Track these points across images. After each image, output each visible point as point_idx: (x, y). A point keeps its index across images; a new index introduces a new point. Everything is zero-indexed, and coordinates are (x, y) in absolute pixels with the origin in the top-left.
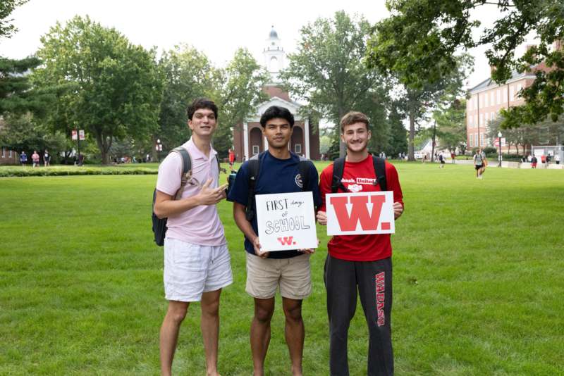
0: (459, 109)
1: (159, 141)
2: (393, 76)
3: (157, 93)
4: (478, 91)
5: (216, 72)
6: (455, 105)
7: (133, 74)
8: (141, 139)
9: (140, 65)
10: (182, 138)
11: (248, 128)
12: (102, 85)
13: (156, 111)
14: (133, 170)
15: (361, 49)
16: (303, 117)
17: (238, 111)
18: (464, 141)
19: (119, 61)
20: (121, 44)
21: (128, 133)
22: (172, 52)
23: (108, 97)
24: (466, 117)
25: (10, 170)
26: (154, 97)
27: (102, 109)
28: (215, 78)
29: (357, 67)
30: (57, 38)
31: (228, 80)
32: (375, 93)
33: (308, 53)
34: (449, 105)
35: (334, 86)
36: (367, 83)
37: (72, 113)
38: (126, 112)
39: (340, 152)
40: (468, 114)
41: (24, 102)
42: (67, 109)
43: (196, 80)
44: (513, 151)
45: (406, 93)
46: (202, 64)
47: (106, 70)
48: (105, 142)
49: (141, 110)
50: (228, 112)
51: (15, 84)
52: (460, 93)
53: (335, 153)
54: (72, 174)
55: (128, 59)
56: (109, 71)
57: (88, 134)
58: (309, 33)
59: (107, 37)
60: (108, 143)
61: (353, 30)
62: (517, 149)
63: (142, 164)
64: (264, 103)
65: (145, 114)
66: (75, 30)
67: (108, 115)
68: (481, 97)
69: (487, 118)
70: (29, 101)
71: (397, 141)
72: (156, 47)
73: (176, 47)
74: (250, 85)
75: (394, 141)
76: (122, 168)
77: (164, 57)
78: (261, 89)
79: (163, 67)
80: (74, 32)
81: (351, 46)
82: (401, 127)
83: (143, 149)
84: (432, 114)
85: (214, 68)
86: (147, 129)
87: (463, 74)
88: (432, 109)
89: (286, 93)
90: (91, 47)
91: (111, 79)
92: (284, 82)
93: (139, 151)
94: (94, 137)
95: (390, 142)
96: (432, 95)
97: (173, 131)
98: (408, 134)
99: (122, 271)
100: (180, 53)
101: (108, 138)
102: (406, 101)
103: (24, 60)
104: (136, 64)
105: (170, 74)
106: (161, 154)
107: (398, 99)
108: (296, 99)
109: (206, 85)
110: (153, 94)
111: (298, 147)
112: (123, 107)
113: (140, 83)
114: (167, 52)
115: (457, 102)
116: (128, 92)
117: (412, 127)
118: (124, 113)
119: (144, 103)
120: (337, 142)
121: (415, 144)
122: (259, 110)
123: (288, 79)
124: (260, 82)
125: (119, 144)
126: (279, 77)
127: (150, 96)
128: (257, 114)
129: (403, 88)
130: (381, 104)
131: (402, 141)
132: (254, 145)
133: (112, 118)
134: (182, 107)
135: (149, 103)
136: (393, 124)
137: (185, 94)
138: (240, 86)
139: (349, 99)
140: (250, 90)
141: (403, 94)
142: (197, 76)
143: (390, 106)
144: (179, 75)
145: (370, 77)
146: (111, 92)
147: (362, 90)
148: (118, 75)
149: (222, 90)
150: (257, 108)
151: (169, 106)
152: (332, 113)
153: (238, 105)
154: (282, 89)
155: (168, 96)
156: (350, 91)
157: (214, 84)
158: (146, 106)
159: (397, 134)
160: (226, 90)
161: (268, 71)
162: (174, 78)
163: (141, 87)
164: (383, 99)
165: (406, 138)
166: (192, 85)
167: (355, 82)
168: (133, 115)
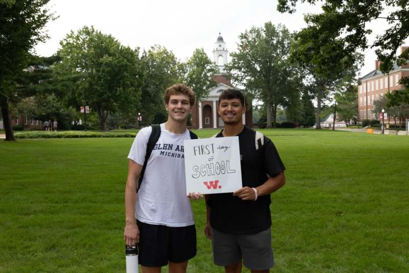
0: (353, 92)
1: (139, 114)
2: (305, 68)
3: (139, 80)
4: (367, 79)
5: (180, 65)
6: (350, 89)
7: (123, 67)
8: (128, 113)
9: (128, 61)
11: (202, 105)
12: (102, 75)
13: (139, 93)
14: (123, 134)
15: (282, 50)
18: (356, 115)
19: (114, 58)
20: (115, 46)
21: (119, 108)
22: (150, 51)
23: (106, 83)
24: (357, 98)
25: (39, 134)
26: (138, 83)
27: (101, 91)
28: (179, 69)
29: (279, 62)
30: (71, 42)
31: (188, 71)
32: (293, 81)
33: (245, 52)
34: (346, 89)
35: (263, 74)
36: (288, 74)
37: (81, 94)
38: (118, 93)
39: (268, 123)
40: (359, 96)
41: (50, 87)
42: (78, 92)
43: (166, 71)
44: (392, 122)
45: (315, 81)
46: (170, 60)
47: (105, 64)
48: (103, 113)
49: (128, 92)
51: (44, 74)
52: (354, 81)
53: (263, 123)
54: (82, 137)
55: (120, 56)
56: (107, 65)
57: (91, 109)
58: (246, 38)
59: (105, 41)
60: (105, 115)
61: (278, 36)
62: (395, 121)
63: (128, 130)
64: (214, 87)
65: (131, 95)
66: (83, 36)
67: (105, 96)
68: (368, 83)
69: (373, 99)
70: (54, 86)
71: (308, 115)
72: (139, 48)
73: (152, 48)
74: (204, 75)
75: (306, 115)
76: (116, 133)
77: (144, 55)
78: (211, 78)
79: (144, 62)
80: (83, 38)
81: (276, 48)
82: (311, 105)
83: (128, 120)
84: (333, 96)
85: (179, 63)
86: (132, 105)
87: (356, 67)
88: (334, 92)
89: (229, 81)
90: (95, 47)
91: (108, 71)
92: (228, 73)
93: (125, 121)
94: (96, 111)
95: (303, 115)
96: (333, 82)
97: (150, 107)
98: (316, 110)
100: (155, 52)
101: (105, 112)
102: (314, 87)
103: (51, 57)
104: (125, 60)
105: (148, 67)
106: (141, 123)
107: (309, 85)
108: (236, 85)
109: (173, 75)
110: (137, 80)
112: (116, 90)
113: (127, 73)
114: (147, 52)
115: (352, 87)
116: (120, 79)
117: (319, 104)
118: (117, 94)
119: (131, 87)
120: (265, 115)
121: (321, 117)
122: (210, 93)
123: (230, 71)
124: (211, 73)
125: (112, 116)
126: (224, 70)
127: (135, 82)
128: (209, 95)
129: (312, 77)
130: (297, 88)
131: (312, 115)
132: (206, 117)
133: (108, 98)
134: (156, 90)
135: (134, 88)
136: (305, 103)
137: (159, 81)
138: (197, 76)
139: (274, 85)
140: (204, 78)
141: (313, 81)
142: (167, 69)
143: (303, 90)
144: (155, 68)
145: (289, 70)
146: (108, 80)
147: (283, 78)
148: (113, 68)
149: (184, 78)
150: (208, 91)
151: (147, 89)
152: (262, 95)
153: (195, 89)
154: (226, 77)
155: (147, 82)
156: (275, 79)
157: (178, 74)
158: (132, 89)
159: (308, 110)
160: (187, 78)
161: (217, 65)
162: (151, 70)
163: (129, 76)
164: (298, 85)
165: (315, 113)
166: (164, 74)
167: (278, 73)
168: (123, 96)
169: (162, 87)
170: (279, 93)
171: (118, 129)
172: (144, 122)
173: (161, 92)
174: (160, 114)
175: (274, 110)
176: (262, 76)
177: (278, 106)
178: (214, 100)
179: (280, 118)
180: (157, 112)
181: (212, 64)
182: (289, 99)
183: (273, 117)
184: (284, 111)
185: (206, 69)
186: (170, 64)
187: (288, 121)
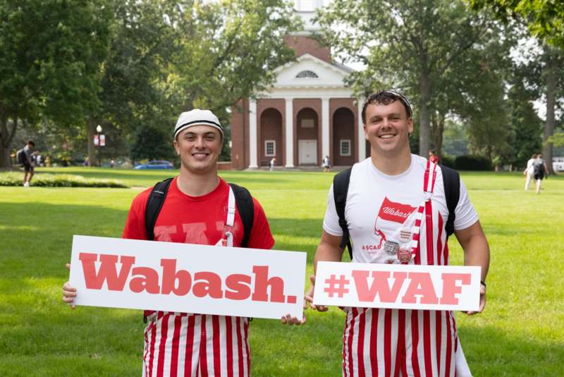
1: (99, 129)
2: (518, 22)
3: (98, 43)
5: (203, 8)
7: (57, 9)
8: (68, 124)
10: (140, 124)
11: (258, 110)
13: (95, 77)
14: (52, 178)
16: (356, 91)
17: (241, 79)
21: (46, 113)
23: (11, 49)
26: (95, 52)
28: (200, 18)
32: (485, 53)
35: (412, 36)
36: (470, 35)
38: (41, 77)
43: (169, 22)
45: (541, 52)
48: (4, 127)
49: (70, 72)
50: (223, 79)
60: (9, 130)
63: (69, 169)
64: (287, 65)
65: (76, 82)
67: (10, 80)
71: (523, 139)
74: (265, 34)
75: (517, 138)
78: (282, 40)
82: (531, 113)
83: (72, 142)
86: (79, 107)
89: (327, 48)
91: (16, 17)
92: (323, 30)
95: (509, 140)
97: (126, 113)
98: (542, 125)
99: (25, 358)
101: (10, 121)
102: (540, 68)
105: (123, 11)
106: (103, 151)
108: (344, 60)
109: (186, 33)
110: (93, 46)
111: (345, 145)
112: (38, 67)
113: (67, 25)
116: (47, 41)
117: (550, 113)
118: (39, 77)
119: (77, 60)
121: (555, 145)
122: (278, 78)
123: (329, 24)
124: (279, 28)
125: (29, 132)
126: (314, 21)
127: (86, 49)
128: (274, 84)
129: (535, 44)
130: (495, 71)
131: (533, 138)
132: (268, 139)
133: (17, 86)
134: (143, 69)
135: (85, 62)
136: (516, 107)
137: (149, 47)
138: (247, 35)
139: (438, 61)
140: (263, 42)
141: (536, 54)
142: (169, 16)
143: (511, 76)
144: (139, 13)
145: (476, 24)
146: (15, 40)
147: (461, 46)
148: (30, 9)
149: (213, 40)
150: (274, 74)
151: (119, 68)
152: (407, 86)
153: (240, 68)
154: (318, 41)
155: (118, 49)
156: (440, 48)
157: (200, 30)
158: (79, 66)
159: (523, 126)
160: (219, 41)
161: (296, 9)
162: (129, 19)
163: (70, 32)
164: (499, 63)
165: (540, 133)
166: (162, 30)
167: (449, 32)
168: (55, 81)
169: (157, 62)
170: (450, 82)
172: (112, 150)
173: (152, 73)
174: (152, 130)
175: (438, 124)
176: (409, 38)
177: (447, 116)
178: (289, 98)
179: (453, 144)
180: (143, 123)
181: (284, 8)
182: (474, 97)
183: (434, 143)
184: (463, 128)
185: (270, 21)
186: (180, 5)
187: (474, 153)
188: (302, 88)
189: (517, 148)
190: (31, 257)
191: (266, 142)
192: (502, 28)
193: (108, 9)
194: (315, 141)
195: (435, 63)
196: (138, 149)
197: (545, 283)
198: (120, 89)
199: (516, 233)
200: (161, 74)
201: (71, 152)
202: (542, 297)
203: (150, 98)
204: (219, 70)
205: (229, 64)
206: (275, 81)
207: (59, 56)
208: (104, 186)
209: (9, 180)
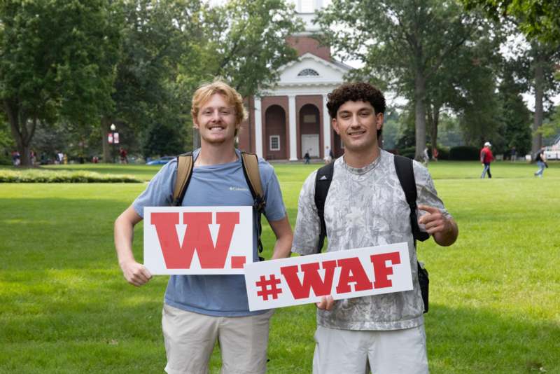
1: (113, 127)
2: (507, 19)
3: (110, 47)
5: (209, 12)
7: (71, 15)
8: (83, 124)
10: (151, 122)
11: (262, 107)
12: (20, 33)
13: (108, 79)
14: (69, 175)
17: (246, 77)
21: (63, 114)
23: (29, 53)
26: (108, 55)
27: (18, 72)
28: (207, 21)
29: (445, 5)
32: (477, 50)
35: (407, 34)
36: (464, 32)
38: (59, 78)
43: (177, 26)
45: (529, 48)
47: (26, 7)
48: (24, 127)
49: (84, 74)
50: (229, 79)
53: (407, 149)
60: (29, 130)
64: (290, 64)
65: (91, 83)
67: (28, 84)
71: (514, 130)
74: (267, 34)
75: (507, 131)
76: (52, 172)
78: (284, 40)
82: (520, 105)
83: (87, 141)
85: (207, 6)
86: (93, 106)
89: (326, 48)
91: (33, 23)
92: (323, 30)
94: (7, 120)
95: (500, 131)
97: (138, 111)
98: (531, 117)
99: (48, 344)
101: (30, 121)
102: (528, 63)
105: (134, 16)
109: (193, 34)
110: (105, 49)
112: (55, 70)
113: (81, 30)
116: (63, 45)
117: (539, 105)
118: (56, 80)
119: (90, 63)
120: (411, 130)
121: (543, 135)
122: (282, 77)
123: (329, 25)
124: (283, 30)
125: (48, 131)
126: (314, 22)
127: (99, 52)
128: (279, 83)
129: (523, 40)
130: (486, 66)
131: (523, 128)
132: (273, 134)
133: (35, 89)
134: (153, 70)
135: (99, 65)
136: (506, 100)
137: (159, 49)
138: (251, 36)
139: (432, 58)
140: (266, 42)
141: (524, 50)
142: (178, 20)
143: (501, 71)
144: (149, 18)
145: (468, 22)
146: (33, 45)
147: (453, 43)
148: (47, 15)
149: (219, 42)
150: (277, 73)
151: (131, 69)
152: (403, 82)
153: (245, 68)
154: (319, 41)
155: (130, 52)
156: (434, 45)
157: (207, 32)
158: (93, 68)
159: (513, 118)
160: (225, 42)
161: (297, 11)
162: (140, 23)
163: (84, 36)
164: (490, 59)
165: (529, 124)
166: (170, 33)
167: (442, 30)
168: (71, 83)
169: (167, 63)
170: (444, 78)
171: (62, 163)
173: (163, 74)
174: (163, 128)
175: (433, 118)
176: (404, 37)
177: (441, 109)
178: (292, 94)
179: (447, 136)
180: (154, 121)
181: (286, 10)
182: (466, 92)
183: (430, 135)
184: (457, 120)
185: (272, 22)
186: (187, 9)
187: (467, 144)
188: (304, 86)
189: (507, 138)
190: (51, 249)
191: (271, 137)
192: (492, 26)
193: (119, 14)
194: (318, 135)
195: (430, 59)
196: (150, 146)
197: (536, 265)
198: (132, 90)
199: (508, 219)
200: (170, 75)
201: (87, 149)
202: (534, 278)
203: (160, 97)
204: (226, 69)
205: (235, 64)
206: (279, 80)
207: (75, 59)
208: (118, 181)
209: (29, 177)
